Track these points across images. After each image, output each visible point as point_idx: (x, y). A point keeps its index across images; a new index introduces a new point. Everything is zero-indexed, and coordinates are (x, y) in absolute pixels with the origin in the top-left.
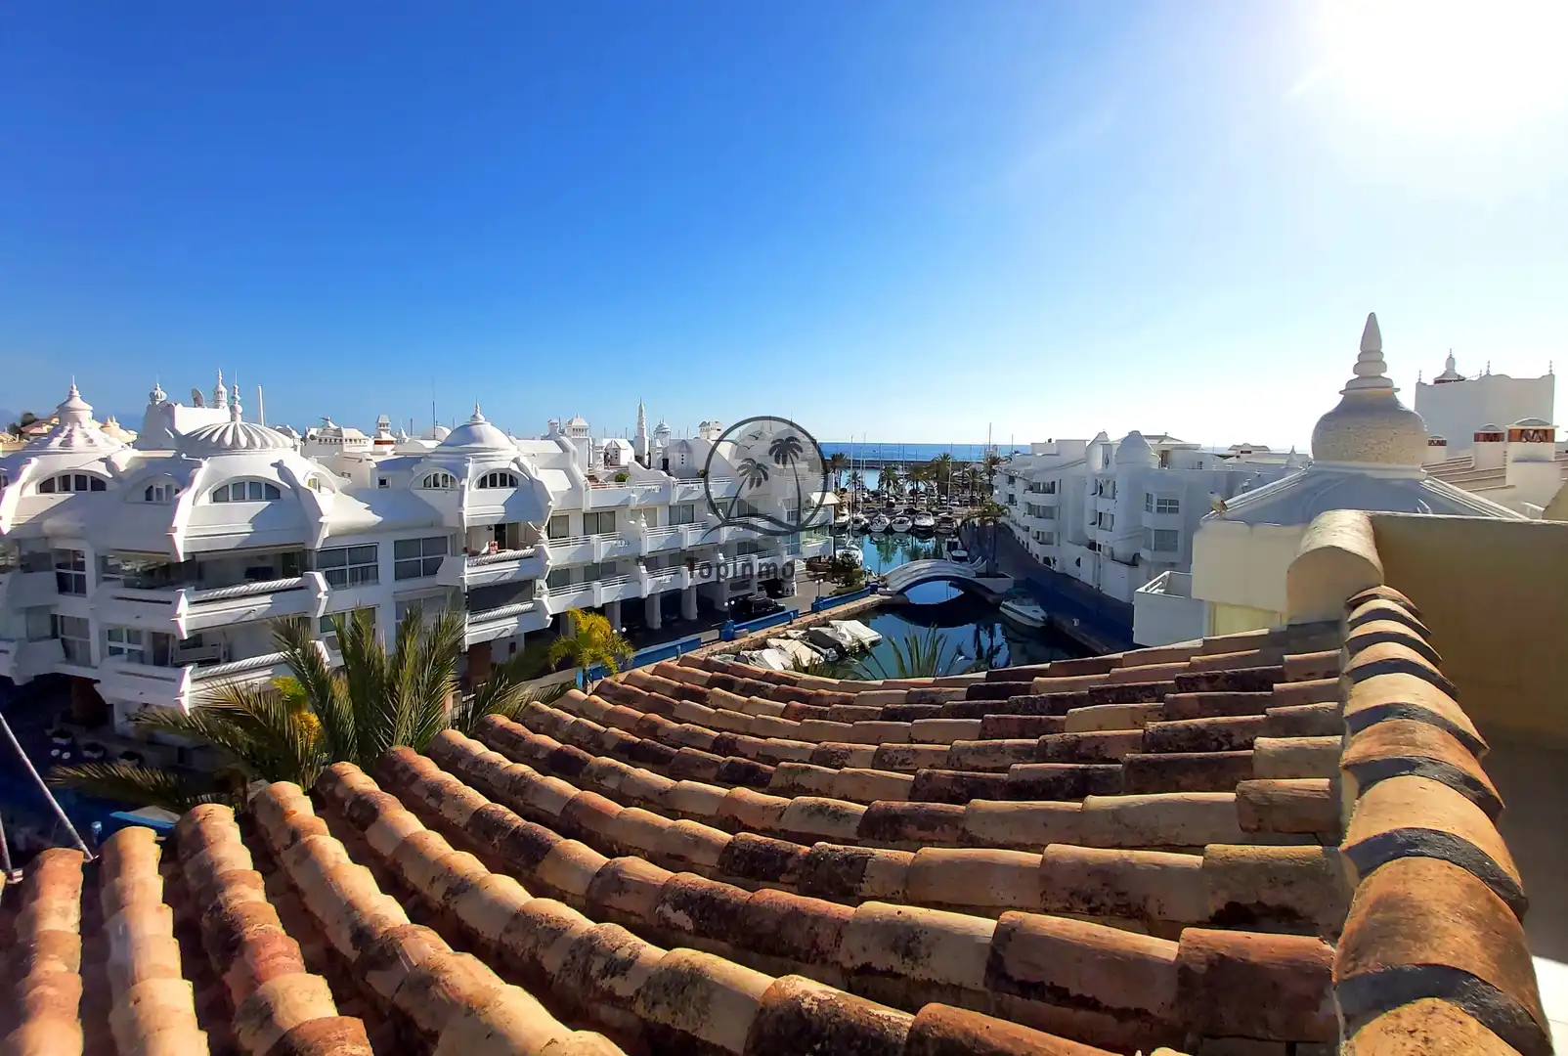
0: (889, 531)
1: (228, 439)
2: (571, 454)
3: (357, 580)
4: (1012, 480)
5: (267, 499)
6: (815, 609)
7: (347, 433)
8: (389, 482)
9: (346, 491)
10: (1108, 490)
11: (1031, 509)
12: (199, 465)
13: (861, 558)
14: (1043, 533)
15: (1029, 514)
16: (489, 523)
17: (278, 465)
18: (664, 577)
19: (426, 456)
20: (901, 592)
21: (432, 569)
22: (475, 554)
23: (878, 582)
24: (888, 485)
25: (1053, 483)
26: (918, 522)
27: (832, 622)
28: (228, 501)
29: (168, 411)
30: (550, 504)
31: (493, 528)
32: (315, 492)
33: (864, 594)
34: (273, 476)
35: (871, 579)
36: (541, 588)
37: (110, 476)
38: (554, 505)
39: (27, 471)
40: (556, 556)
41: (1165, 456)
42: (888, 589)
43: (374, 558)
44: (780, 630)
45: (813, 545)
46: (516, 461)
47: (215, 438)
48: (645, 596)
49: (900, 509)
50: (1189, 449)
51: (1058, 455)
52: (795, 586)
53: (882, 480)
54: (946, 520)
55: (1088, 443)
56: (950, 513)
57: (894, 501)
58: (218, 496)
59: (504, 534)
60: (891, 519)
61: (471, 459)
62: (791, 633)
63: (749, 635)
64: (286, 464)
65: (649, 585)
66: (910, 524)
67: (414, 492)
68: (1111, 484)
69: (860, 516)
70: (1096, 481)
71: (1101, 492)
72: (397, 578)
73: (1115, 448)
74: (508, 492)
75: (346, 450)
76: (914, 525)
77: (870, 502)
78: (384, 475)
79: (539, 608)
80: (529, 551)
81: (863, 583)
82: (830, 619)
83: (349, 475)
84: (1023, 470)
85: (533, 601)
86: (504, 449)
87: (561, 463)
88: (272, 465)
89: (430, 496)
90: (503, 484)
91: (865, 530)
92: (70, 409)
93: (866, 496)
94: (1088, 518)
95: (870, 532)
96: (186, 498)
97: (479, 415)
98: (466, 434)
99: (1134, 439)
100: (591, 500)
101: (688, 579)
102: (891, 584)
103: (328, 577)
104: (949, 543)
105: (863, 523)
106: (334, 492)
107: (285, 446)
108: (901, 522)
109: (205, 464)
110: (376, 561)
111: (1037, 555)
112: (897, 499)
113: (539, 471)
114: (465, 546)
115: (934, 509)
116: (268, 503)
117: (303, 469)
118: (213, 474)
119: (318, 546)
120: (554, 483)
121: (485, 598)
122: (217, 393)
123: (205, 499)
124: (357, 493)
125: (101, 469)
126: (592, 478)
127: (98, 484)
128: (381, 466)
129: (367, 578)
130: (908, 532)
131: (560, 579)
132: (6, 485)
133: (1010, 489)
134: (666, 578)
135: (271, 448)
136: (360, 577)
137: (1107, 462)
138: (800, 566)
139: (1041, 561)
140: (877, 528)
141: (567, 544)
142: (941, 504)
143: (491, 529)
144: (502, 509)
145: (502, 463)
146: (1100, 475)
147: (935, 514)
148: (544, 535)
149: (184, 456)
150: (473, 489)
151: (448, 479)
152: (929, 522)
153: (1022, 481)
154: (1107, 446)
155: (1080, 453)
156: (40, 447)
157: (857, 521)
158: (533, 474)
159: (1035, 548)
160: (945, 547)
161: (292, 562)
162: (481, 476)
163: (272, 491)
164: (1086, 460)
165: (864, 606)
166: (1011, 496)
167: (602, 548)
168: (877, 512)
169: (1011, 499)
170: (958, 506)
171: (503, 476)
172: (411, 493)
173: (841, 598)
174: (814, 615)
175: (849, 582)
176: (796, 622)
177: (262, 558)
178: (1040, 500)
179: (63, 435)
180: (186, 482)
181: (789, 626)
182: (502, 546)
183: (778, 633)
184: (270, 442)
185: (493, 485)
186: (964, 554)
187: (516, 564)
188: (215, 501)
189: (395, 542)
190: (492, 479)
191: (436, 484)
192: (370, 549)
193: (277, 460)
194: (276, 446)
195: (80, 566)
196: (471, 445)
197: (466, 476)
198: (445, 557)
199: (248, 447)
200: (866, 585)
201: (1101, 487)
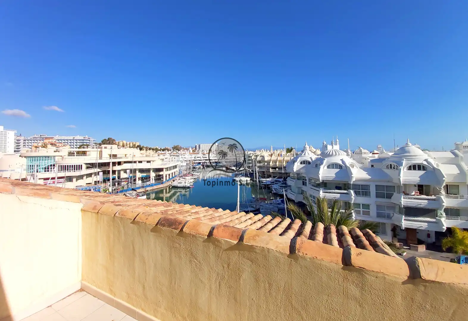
1: (331, 153)
2: (460, 158)
5: (339, 169)
7: (363, 151)
8: (375, 166)
9: (361, 168)
16: (415, 184)
19: (388, 158)
22: (408, 194)
28: (330, 168)
29: (326, 147)
30: (444, 179)
31: (417, 186)
32: (351, 168)
34: (341, 163)
36: (441, 214)
38: (447, 180)
39: (298, 160)
40: (447, 202)
43: (369, 189)
47: (328, 153)
58: (328, 167)
59: (421, 189)
61: (404, 159)
64: (344, 160)
67: (383, 169)
72: (377, 197)
74: (422, 172)
75: (363, 156)
78: (373, 164)
79: (439, 223)
80: (433, 197)
83: (363, 163)
85: (436, 219)
86: (421, 156)
87: (454, 162)
88: (341, 160)
89: (389, 172)
90: (419, 169)
96: (322, 167)
97: (409, 143)
98: (403, 150)
103: (355, 192)
106: (357, 168)
109: (326, 159)
113: (440, 164)
114: (403, 190)
116: (339, 170)
117: (349, 161)
118: (327, 161)
119: (352, 183)
120: (448, 171)
121: (411, 212)
122: (336, 141)
123: (326, 167)
124: (364, 169)
127: (309, 163)
128: (372, 161)
129: (367, 195)
131: (452, 213)
132: (295, 162)
135: (340, 156)
136: (365, 194)
141: (457, 198)
143: (416, 186)
144: (419, 179)
145: (419, 161)
148: (443, 192)
149: (322, 157)
150: (405, 170)
151: (395, 166)
156: (301, 155)
158: (435, 166)
161: (346, 187)
162: (409, 165)
163: (340, 167)
171: (419, 166)
177: (339, 184)
179: (304, 153)
180: (322, 163)
182: (421, 193)
184: (340, 154)
185: (414, 169)
187: (426, 201)
188: (328, 168)
189: (376, 185)
190: (413, 167)
191: (391, 168)
192: (368, 186)
193: (341, 159)
194: (342, 155)
195: (306, 180)
196: (405, 154)
197: (402, 166)
198: (394, 194)
199: (335, 155)
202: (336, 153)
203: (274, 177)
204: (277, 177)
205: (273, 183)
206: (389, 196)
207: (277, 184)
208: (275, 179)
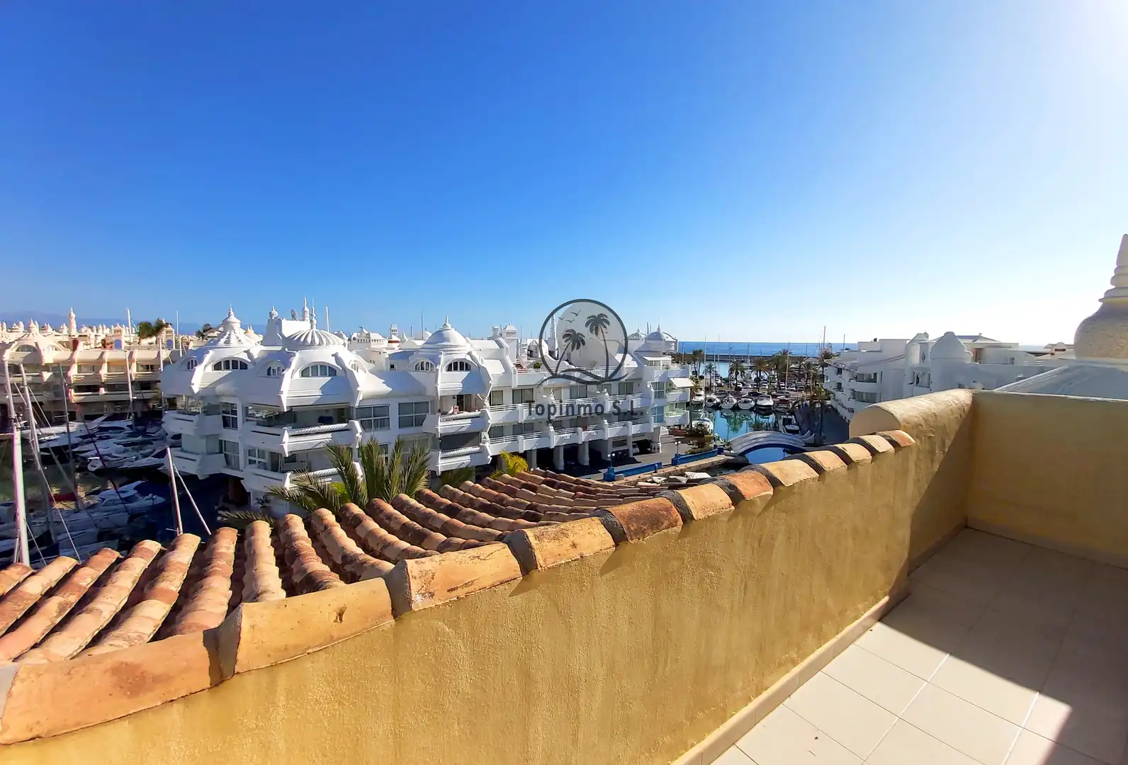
0: (736, 408)
1: (309, 340)
2: (505, 349)
3: (377, 427)
4: (840, 371)
5: (330, 376)
6: (674, 463)
7: (374, 336)
8: (396, 367)
9: (372, 372)
10: (924, 380)
11: (856, 395)
12: (294, 355)
13: (711, 427)
15: (854, 399)
16: (453, 394)
17: (335, 356)
18: (566, 435)
19: (417, 350)
20: (743, 454)
21: (419, 422)
22: (445, 414)
23: (724, 446)
24: (737, 373)
25: (875, 374)
26: (759, 403)
27: (686, 473)
28: (309, 376)
29: (278, 323)
30: (490, 382)
31: (455, 397)
32: (355, 372)
33: (713, 454)
34: (332, 362)
35: (718, 443)
36: (485, 438)
37: (250, 361)
38: (494, 383)
39: (207, 358)
40: (494, 417)
41: (978, 354)
42: (732, 452)
43: (387, 414)
44: (648, 476)
45: (675, 416)
46: (469, 353)
47: (302, 339)
48: (552, 447)
49: (745, 392)
50: (1002, 347)
51: (880, 351)
52: (660, 445)
53: (731, 370)
54: (783, 401)
55: (908, 342)
56: (787, 397)
57: (741, 386)
58: (304, 373)
59: (463, 401)
60: (738, 399)
61: (443, 352)
62: (655, 479)
63: (625, 478)
64: (339, 355)
65: (556, 439)
66: (753, 403)
67: (410, 373)
68: (927, 376)
69: (713, 396)
70: (914, 373)
71: (918, 382)
72: (400, 426)
73: (930, 347)
74: (464, 374)
75: (372, 347)
76: (756, 405)
77: (722, 386)
78: (393, 362)
79: (483, 451)
80: (477, 413)
81: (712, 445)
82: (685, 471)
83: (374, 362)
84: (849, 363)
85: (479, 446)
86: (462, 346)
87: (498, 356)
88: (332, 355)
89: (419, 376)
90: (462, 369)
91: (717, 407)
92: (229, 322)
93: (719, 381)
95: (720, 409)
96: (287, 373)
97: (448, 324)
98: (440, 336)
99: (949, 338)
100: (518, 381)
101: (583, 436)
102: (734, 448)
103: (362, 423)
104: (784, 419)
105: (715, 402)
106: (366, 373)
107: (339, 344)
108: (745, 402)
109: (297, 354)
112: (743, 385)
113: (485, 361)
114: (439, 407)
115: (774, 393)
116: (329, 378)
117: (349, 358)
118: (301, 359)
119: (357, 405)
120: (494, 369)
121: (451, 442)
122: (304, 312)
123: (297, 375)
124: (378, 373)
125: (245, 357)
126: (518, 366)
127: (244, 366)
128: (392, 356)
129: (384, 426)
130: (751, 409)
131: (497, 433)
132: (196, 365)
133: (838, 379)
134: (567, 436)
135: (331, 345)
136: (379, 425)
137: (923, 357)
138: (664, 431)
140: (726, 406)
141: (501, 409)
142: (780, 389)
144: (460, 385)
145: (461, 355)
146: (916, 369)
147: (774, 397)
148: (487, 403)
149: (286, 349)
150: (444, 372)
151: (428, 366)
152: (770, 402)
153: (848, 373)
154: (924, 345)
155: (901, 352)
156: (214, 344)
157: (710, 400)
158: (480, 363)
160: (781, 422)
161: (342, 414)
162: (448, 363)
163: (332, 371)
164: (906, 355)
165: (712, 463)
166: (839, 384)
167: (524, 413)
168: (726, 394)
169: (839, 387)
170: (794, 391)
171: (462, 364)
172: (408, 374)
173: (694, 456)
174: (673, 467)
175: (701, 445)
176: (660, 472)
177: (328, 411)
178: (863, 388)
179: (225, 337)
180: (287, 364)
181: (654, 474)
182: (461, 409)
183: (646, 478)
184: (331, 342)
185: (456, 369)
186: (797, 428)
187: (469, 421)
188: (302, 376)
189: (399, 405)
190: (455, 366)
191: (423, 369)
192: (385, 408)
193: (334, 353)
194: (334, 343)
195: (235, 413)
196: (443, 344)
197: (439, 364)
198: (427, 415)
199: (319, 345)
200: (715, 448)
201: (918, 378)
202: (320, 338)
203: (90, 418)
204: (101, 415)
205: (89, 437)
207: (108, 438)
208: (95, 424)
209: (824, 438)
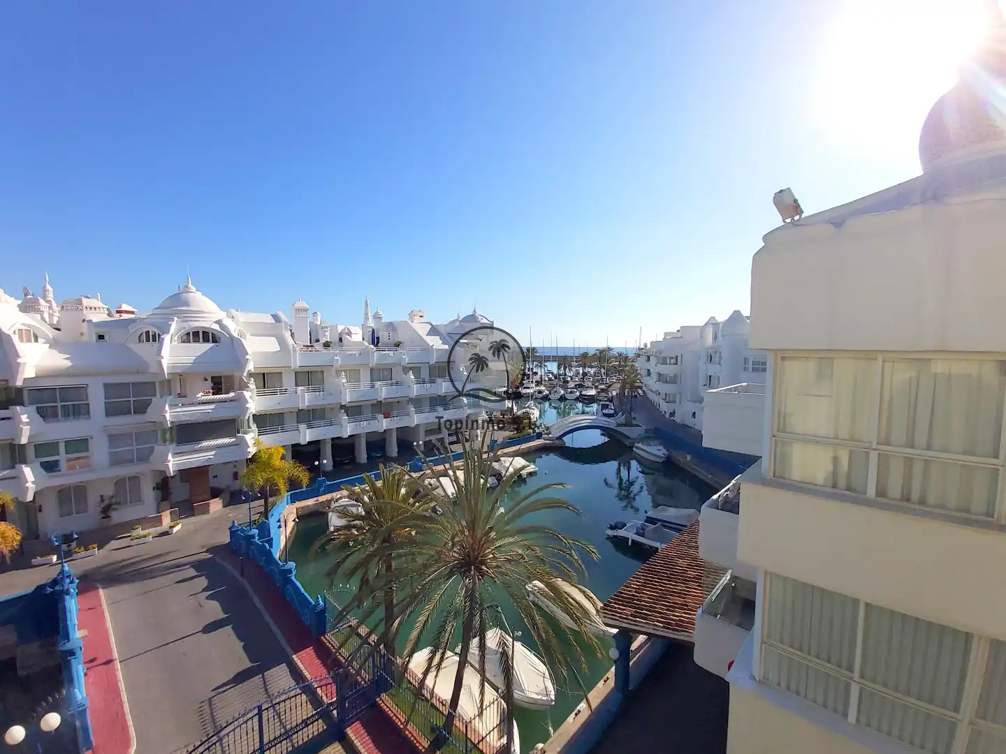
0: (562, 399)
3: (69, 416)
8: (107, 337)
10: (715, 359)
11: (661, 378)
14: (669, 394)
15: (659, 381)
18: (362, 422)
20: (560, 438)
23: (543, 431)
25: (676, 357)
27: (503, 459)
31: (210, 379)
33: (531, 439)
35: (536, 428)
36: (249, 427)
40: (256, 402)
42: (550, 436)
43: (85, 399)
46: (218, 322)
48: (346, 436)
55: (701, 327)
61: (176, 319)
67: (128, 345)
68: (718, 353)
70: (708, 352)
71: (711, 360)
72: (108, 414)
73: (721, 327)
78: (102, 333)
79: (241, 443)
81: (531, 431)
82: (500, 457)
86: (209, 312)
89: (143, 350)
90: (206, 340)
91: (546, 398)
94: (702, 381)
97: (190, 285)
98: (176, 299)
99: (736, 319)
100: (299, 360)
101: (383, 424)
102: (553, 433)
103: (40, 411)
110: (87, 400)
111: (665, 412)
129: (79, 415)
133: (647, 365)
134: (364, 423)
136: (71, 413)
137: (715, 337)
139: (667, 416)
141: (274, 393)
143: (206, 380)
146: (712, 348)
148: (251, 386)
153: (655, 358)
154: (715, 327)
155: (696, 335)
157: (540, 392)
158: (234, 334)
159: (664, 407)
162: (184, 332)
164: (701, 338)
166: (648, 371)
167: (306, 398)
171: (206, 334)
172: (126, 346)
173: (510, 442)
175: (519, 430)
178: (668, 370)
185: (196, 340)
186: (612, 412)
189: (105, 385)
190: (195, 337)
191: (148, 340)
192: (81, 390)
197: (168, 332)
198: (154, 399)
200: (533, 433)
201: (711, 357)
206: (141, 408)
209: (634, 418)
